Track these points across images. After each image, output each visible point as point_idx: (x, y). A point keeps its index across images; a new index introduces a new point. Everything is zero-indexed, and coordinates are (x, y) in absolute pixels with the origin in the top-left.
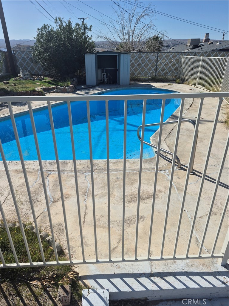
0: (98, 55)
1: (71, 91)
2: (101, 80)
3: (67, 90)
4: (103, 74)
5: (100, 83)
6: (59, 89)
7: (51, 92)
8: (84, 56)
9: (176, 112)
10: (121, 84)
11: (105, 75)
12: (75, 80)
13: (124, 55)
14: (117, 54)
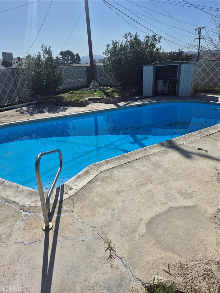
0: (156, 66)
1: (113, 102)
2: (162, 91)
3: (110, 100)
4: (164, 84)
5: (156, 94)
6: (104, 99)
7: (96, 102)
8: (143, 67)
9: (176, 139)
10: (180, 95)
11: (166, 85)
12: (133, 91)
13: (186, 64)
14: (177, 64)
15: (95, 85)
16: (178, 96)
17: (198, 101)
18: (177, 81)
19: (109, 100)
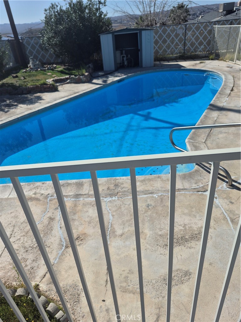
0: (115, 34)
1: (87, 80)
2: (121, 64)
3: (81, 79)
4: (122, 55)
5: (119, 68)
6: (72, 79)
7: (64, 84)
8: (99, 36)
9: (214, 100)
10: (144, 66)
11: (124, 57)
12: (91, 66)
13: (146, 31)
14: (137, 31)
15: (36, 64)
16: (142, 67)
17: (169, 69)
18: (139, 50)
19: (79, 79)
